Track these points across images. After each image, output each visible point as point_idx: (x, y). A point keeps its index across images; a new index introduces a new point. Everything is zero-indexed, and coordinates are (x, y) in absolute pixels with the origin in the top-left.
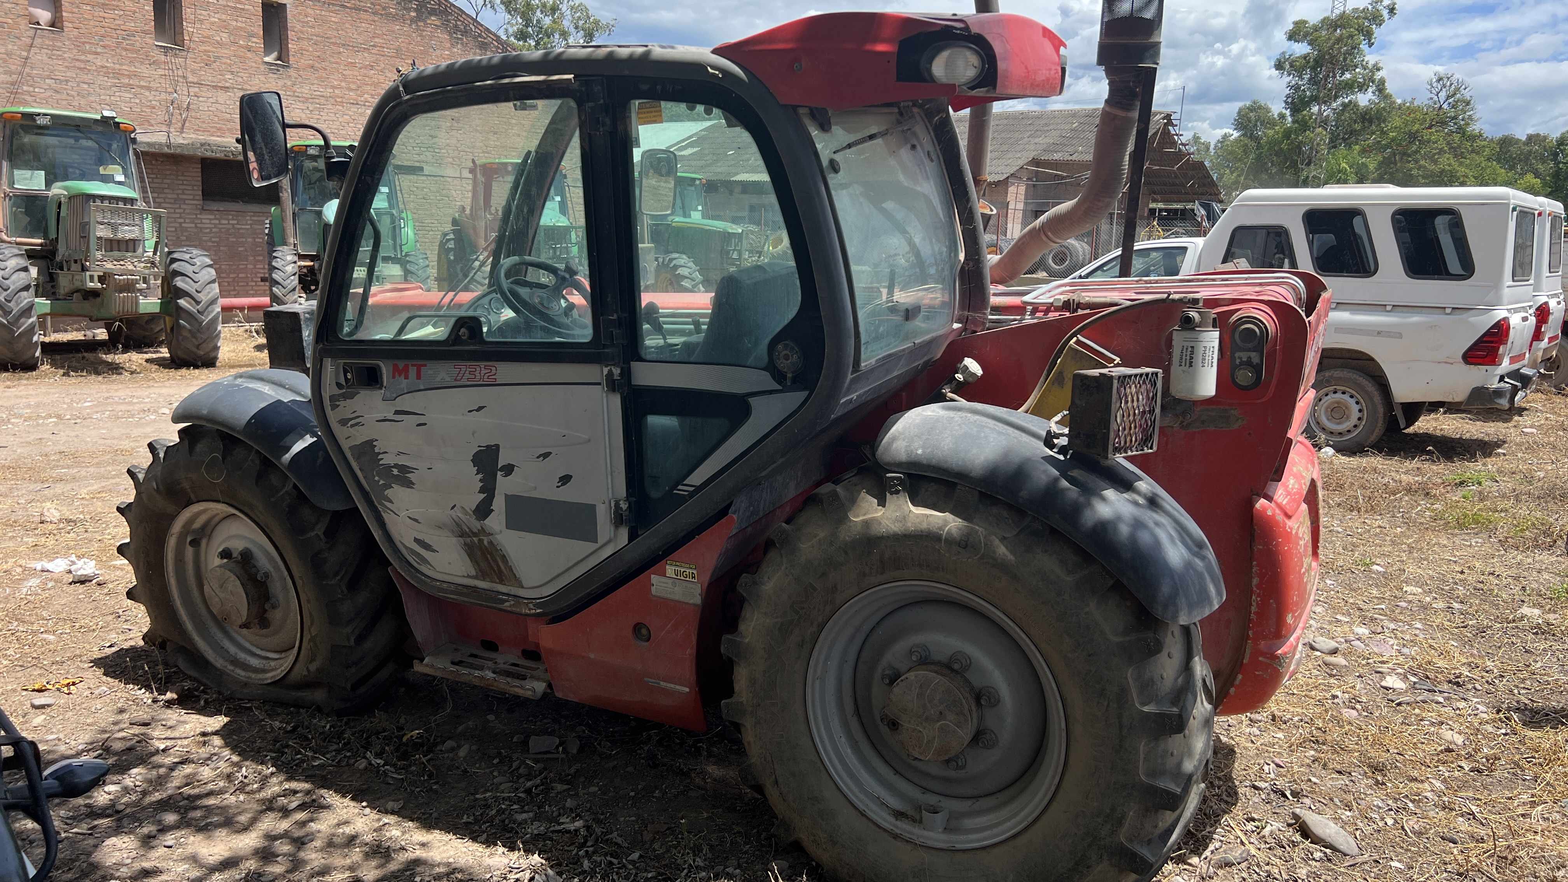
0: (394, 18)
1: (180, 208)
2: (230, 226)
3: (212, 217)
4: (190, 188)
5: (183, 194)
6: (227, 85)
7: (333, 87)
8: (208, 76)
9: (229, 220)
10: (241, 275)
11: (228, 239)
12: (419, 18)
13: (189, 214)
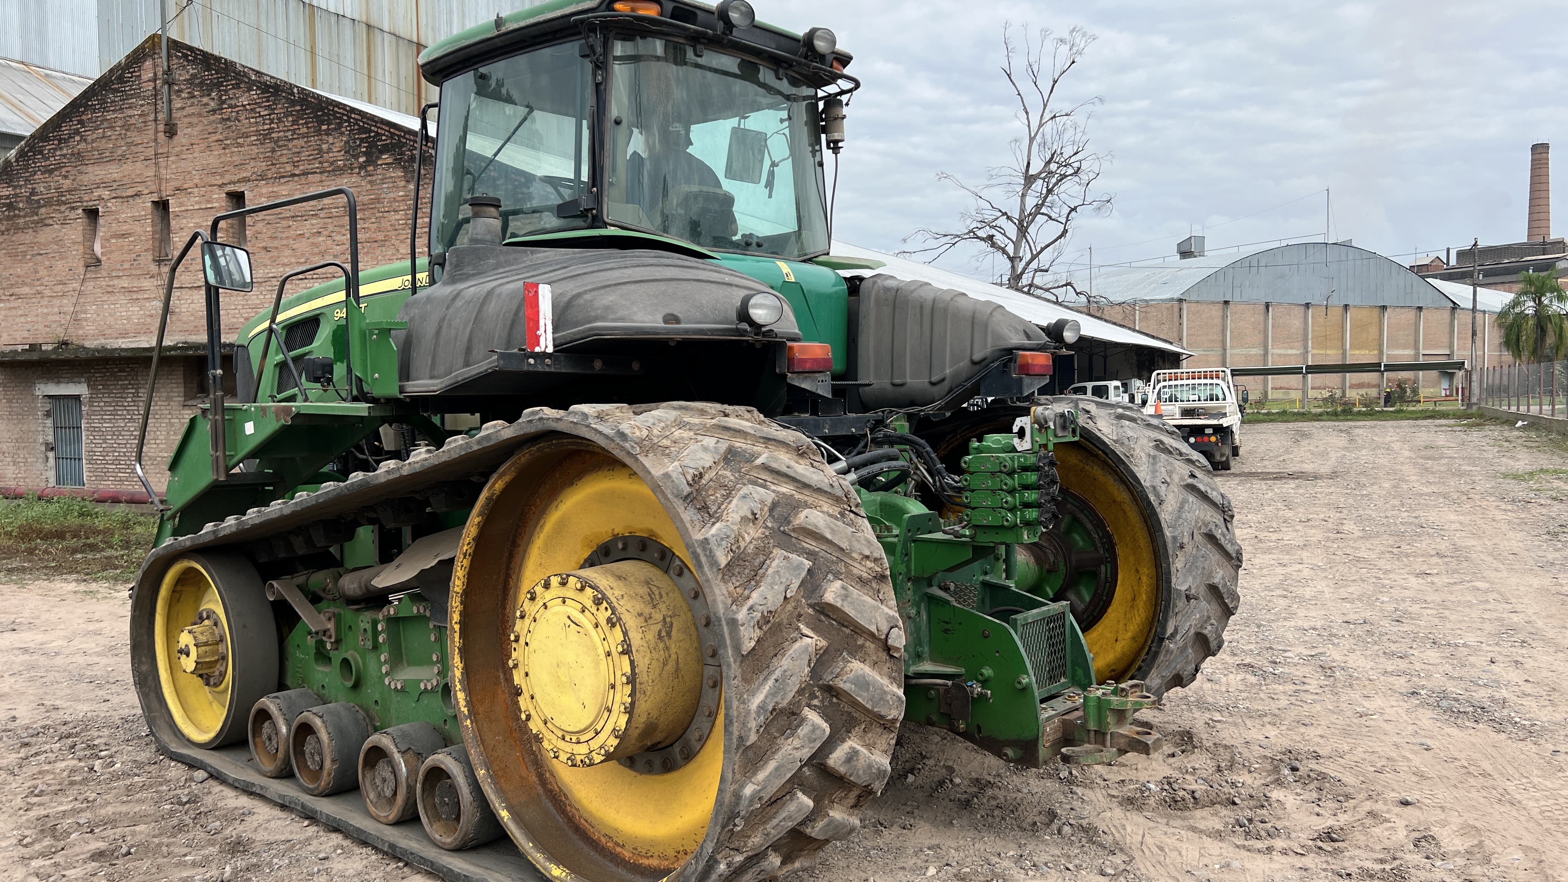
0: (341, 170)
1: (169, 405)
4: (175, 386)
5: (172, 391)
6: (200, 284)
7: (284, 265)
12: (369, 162)
13: (175, 410)
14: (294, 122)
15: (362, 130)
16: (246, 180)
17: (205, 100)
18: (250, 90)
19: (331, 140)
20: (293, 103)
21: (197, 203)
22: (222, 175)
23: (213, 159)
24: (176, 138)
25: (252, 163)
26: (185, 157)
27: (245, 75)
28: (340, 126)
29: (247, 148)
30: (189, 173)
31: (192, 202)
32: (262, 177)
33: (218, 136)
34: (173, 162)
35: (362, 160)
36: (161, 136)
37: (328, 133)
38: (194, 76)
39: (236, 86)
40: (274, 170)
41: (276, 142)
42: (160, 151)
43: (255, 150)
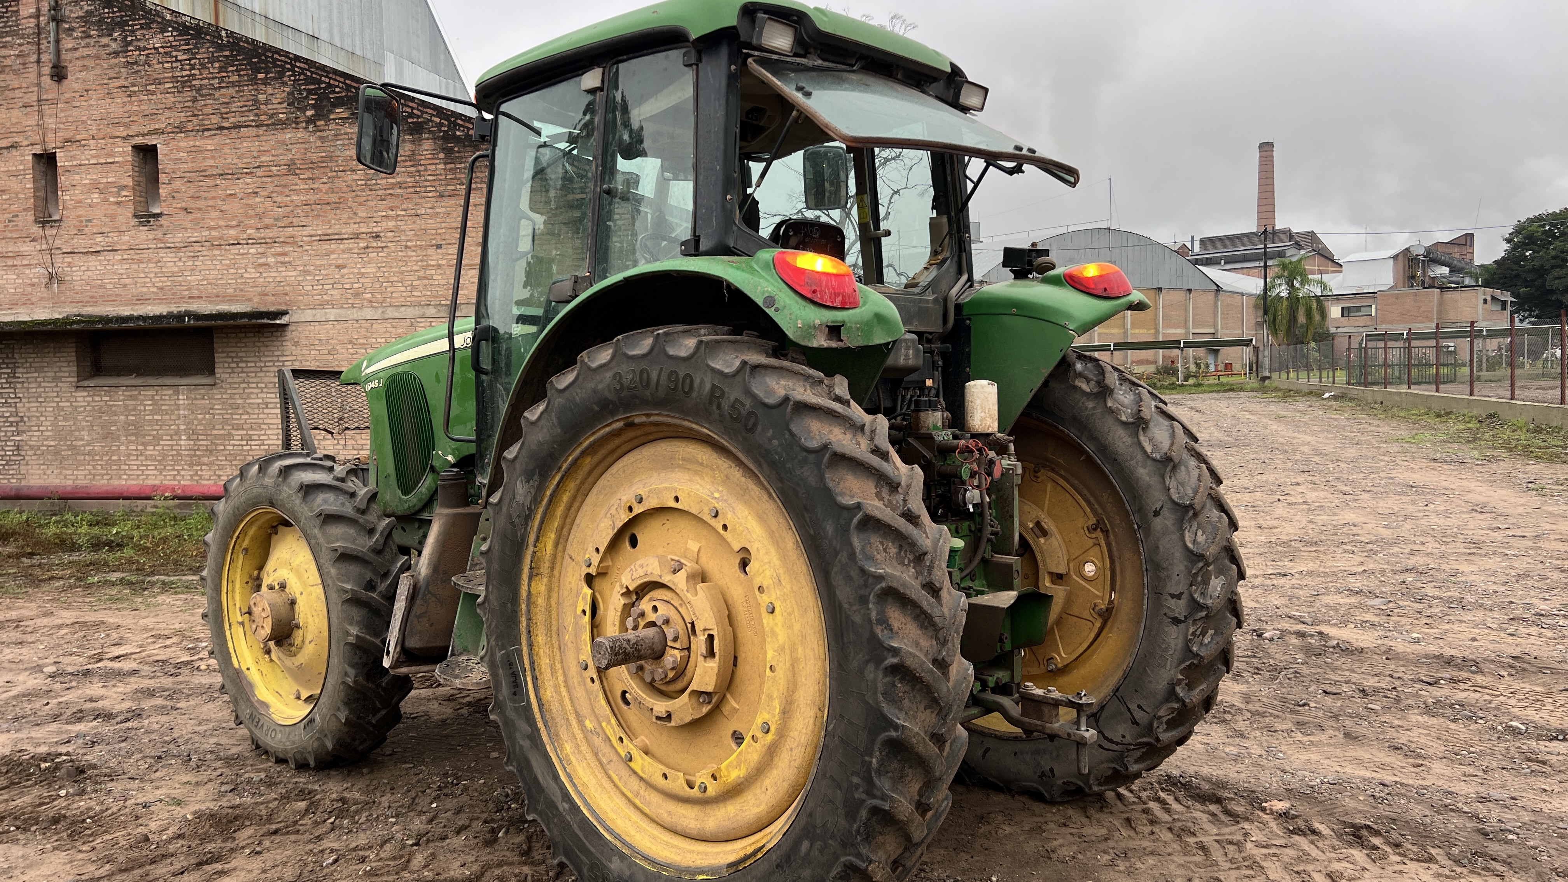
0: (283, 125)
1: (57, 386)
2: (103, 403)
3: (86, 394)
4: (65, 364)
5: (60, 371)
6: (98, 249)
7: (210, 228)
8: (80, 243)
9: (100, 396)
10: (114, 458)
11: (100, 417)
12: (318, 116)
13: (65, 392)
14: (222, 69)
15: (309, 80)
16: (159, 132)
17: (105, 40)
18: (163, 31)
19: (270, 90)
20: (220, 47)
21: (93, 157)
22: (127, 126)
23: (117, 107)
24: (65, 83)
25: (167, 113)
26: (78, 104)
27: (158, 14)
28: (281, 75)
29: (159, 96)
30: (83, 122)
31: (87, 156)
32: (180, 129)
33: (122, 82)
34: (62, 110)
35: (309, 113)
36: (47, 81)
37: (265, 82)
38: (89, 13)
39: (147, 26)
40: (195, 121)
41: (199, 90)
42: (44, 97)
43: (171, 98)
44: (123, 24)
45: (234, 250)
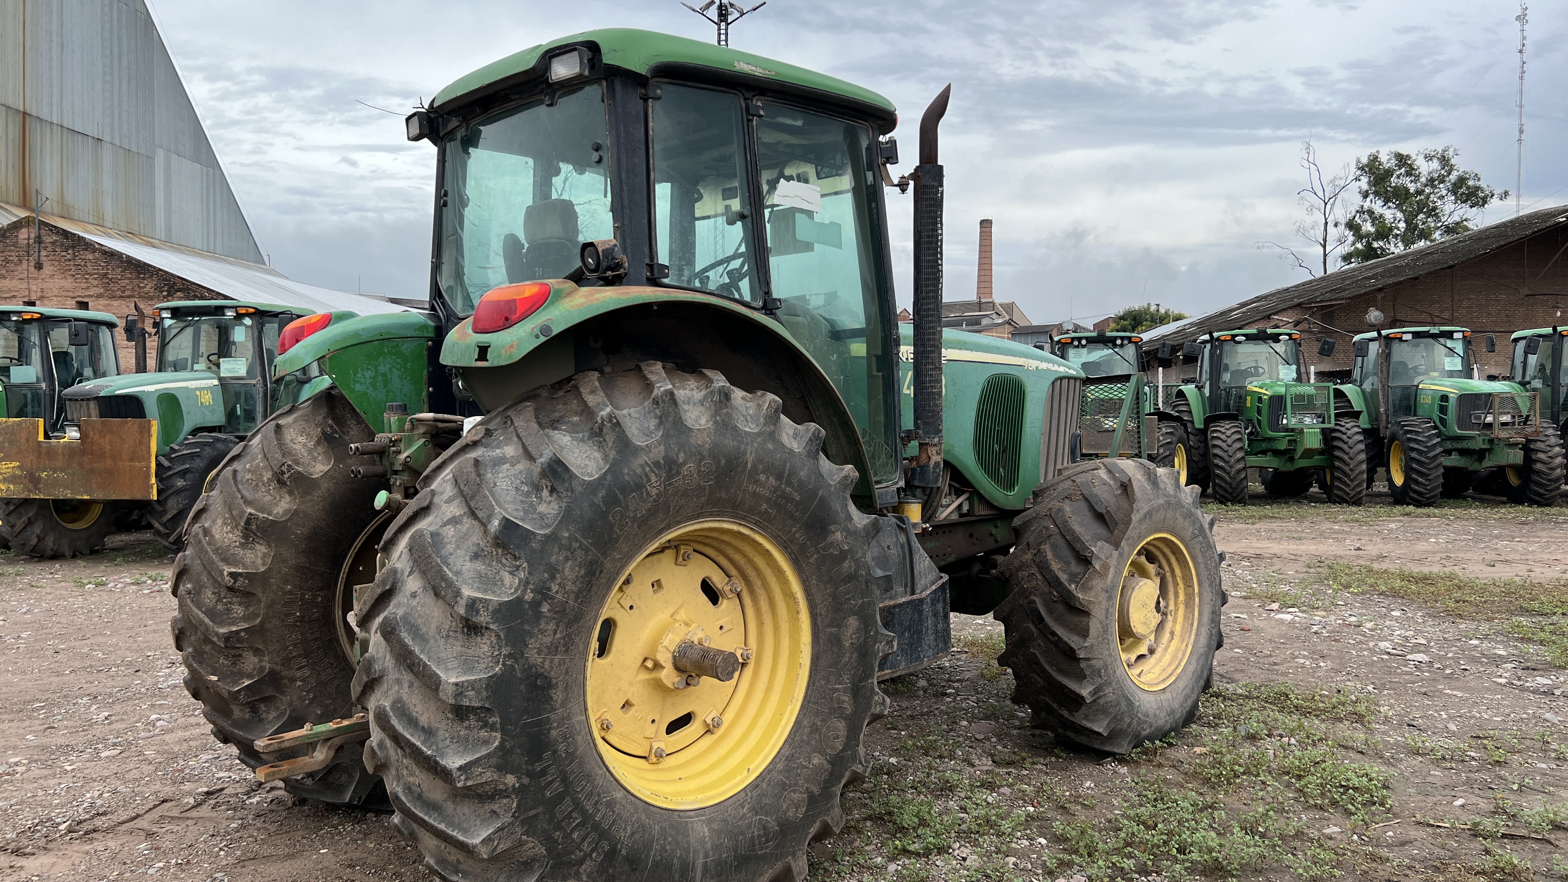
14: (122, 271)
15: (165, 280)
16: (90, 296)
17: (64, 254)
18: (94, 252)
19: (146, 282)
20: (122, 262)
21: (54, 304)
22: (73, 292)
23: (68, 283)
24: (42, 271)
25: (95, 289)
26: (48, 280)
27: (91, 244)
28: (152, 276)
29: (90, 280)
30: (50, 288)
31: (51, 304)
32: (100, 296)
33: (71, 273)
34: (40, 283)
35: (165, 293)
36: (32, 268)
37: (143, 279)
38: (56, 241)
39: (86, 250)
40: (108, 293)
41: (111, 279)
42: (31, 276)
43: (96, 282)
44: (73, 247)
45: (126, 350)
